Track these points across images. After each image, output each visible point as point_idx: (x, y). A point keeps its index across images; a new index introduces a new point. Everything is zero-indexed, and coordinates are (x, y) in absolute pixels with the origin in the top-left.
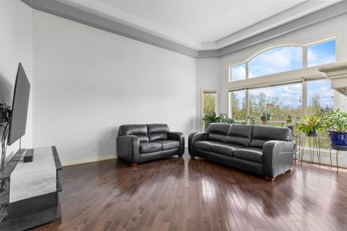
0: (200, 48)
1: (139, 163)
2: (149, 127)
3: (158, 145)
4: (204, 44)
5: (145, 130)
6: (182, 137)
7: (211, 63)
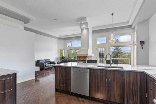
0: (59, 37)
1: (45, 69)
2: (45, 60)
3: (49, 65)
4: (60, 36)
5: (44, 61)
6: (55, 62)
7: (62, 41)
